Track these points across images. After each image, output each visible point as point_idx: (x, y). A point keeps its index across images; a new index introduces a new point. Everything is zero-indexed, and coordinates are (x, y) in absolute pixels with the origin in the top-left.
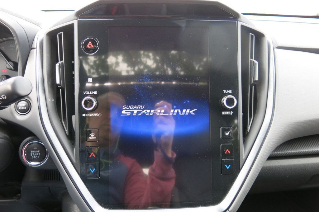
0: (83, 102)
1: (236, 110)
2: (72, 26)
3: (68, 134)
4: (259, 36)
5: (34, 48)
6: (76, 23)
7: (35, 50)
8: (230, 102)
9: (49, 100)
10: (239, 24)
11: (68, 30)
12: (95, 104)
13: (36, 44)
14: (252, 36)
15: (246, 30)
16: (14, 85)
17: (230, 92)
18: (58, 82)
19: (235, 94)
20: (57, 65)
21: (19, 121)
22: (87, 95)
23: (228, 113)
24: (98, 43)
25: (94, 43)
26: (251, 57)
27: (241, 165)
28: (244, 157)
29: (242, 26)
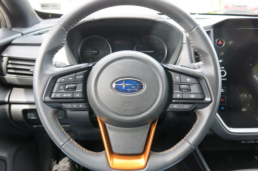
2: (209, 32)
5: (184, 43)
7: (185, 45)
13: (185, 41)
25: (222, 41)
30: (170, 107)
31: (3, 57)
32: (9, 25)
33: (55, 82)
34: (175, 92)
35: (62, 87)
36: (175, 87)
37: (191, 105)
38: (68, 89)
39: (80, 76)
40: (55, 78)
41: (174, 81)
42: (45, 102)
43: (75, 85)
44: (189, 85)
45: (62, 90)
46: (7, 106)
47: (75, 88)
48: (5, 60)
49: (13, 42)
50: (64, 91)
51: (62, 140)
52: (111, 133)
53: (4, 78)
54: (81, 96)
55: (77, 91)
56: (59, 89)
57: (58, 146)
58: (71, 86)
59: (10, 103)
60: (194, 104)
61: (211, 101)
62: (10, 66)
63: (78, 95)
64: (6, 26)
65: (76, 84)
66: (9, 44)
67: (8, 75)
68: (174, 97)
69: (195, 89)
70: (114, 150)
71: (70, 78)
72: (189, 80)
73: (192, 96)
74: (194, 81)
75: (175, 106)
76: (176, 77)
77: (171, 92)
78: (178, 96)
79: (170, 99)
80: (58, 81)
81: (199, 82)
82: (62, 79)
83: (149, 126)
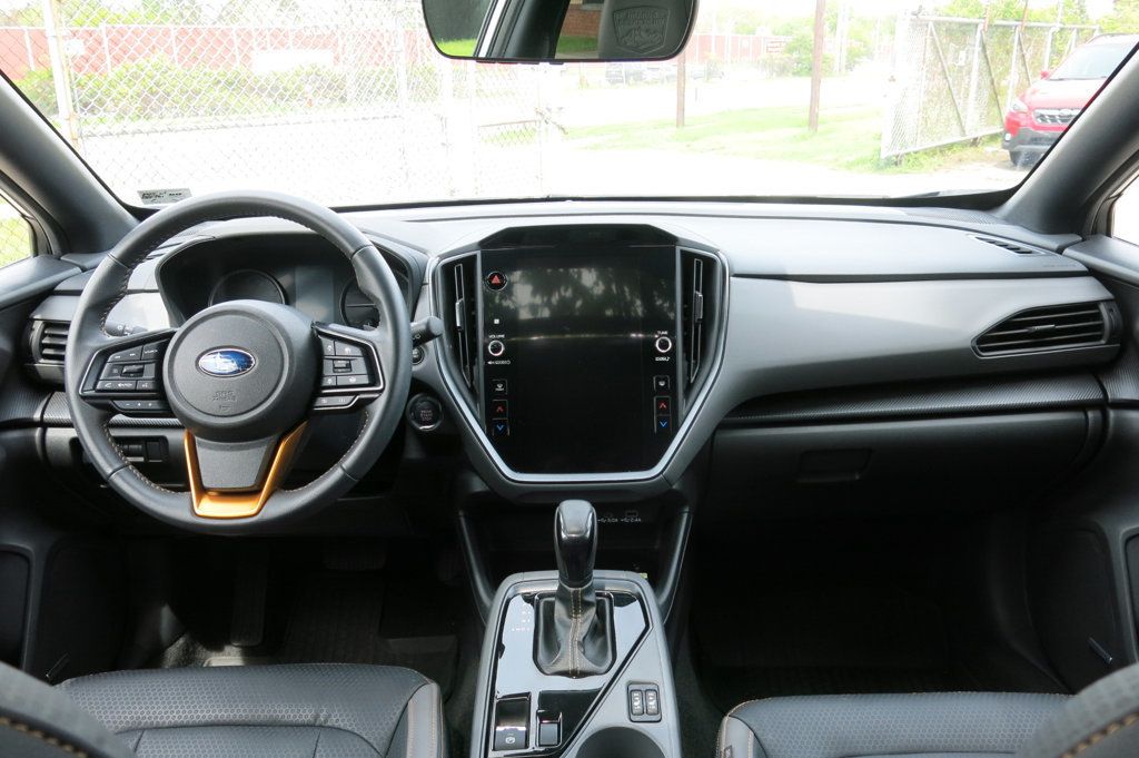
0: (490, 347)
1: (672, 353)
2: (475, 256)
3: (469, 386)
4: (709, 264)
5: (425, 285)
6: (478, 253)
7: (427, 287)
8: (664, 345)
9: (447, 346)
10: (678, 249)
11: (469, 262)
12: (503, 349)
13: (428, 279)
14: (698, 264)
15: (688, 257)
16: (428, 325)
17: (666, 333)
18: (458, 325)
19: (672, 334)
20: (457, 304)
22: (492, 339)
23: (663, 359)
24: (505, 277)
25: (501, 277)
26: (698, 289)
27: (680, 421)
28: (684, 413)
29: (682, 251)
30: (317, 404)
31: (34, 320)
32: (55, 247)
33: (105, 362)
34: (325, 373)
35: (115, 371)
36: (328, 366)
37: (349, 398)
38: (128, 373)
39: (151, 350)
40: (105, 353)
41: (326, 353)
42: (84, 398)
43: (141, 367)
44: (350, 360)
45: (116, 375)
46: (37, 432)
47: (141, 372)
48: (38, 326)
49: (58, 288)
50: (119, 377)
51: (111, 465)
52: (200, 451)
53: (34, 367)
54: (151, 387)
55: (144, 377)
56: (111, 373)
57: (104, 477)
58: (134, 368)
59: (45, 425)
60: (357, 394)
61: (383, 389)
62: (46, 341)
63: (145, 386)
64: (49, 252)
65: (144, 364)
66: (50, 292)
67: (42, 361)
68: (324, 384)
69: (360, 365)
70: (206, 484)
71: (132, 353)
72: (348, 350)
73: (353, 380)
74: (357, 351)
75: (324, 401)
76: (329, 346)
77: (319, 375)
78: (329, 381)
79: (317, 389)
80: (110, 360)
81: (367, 353)
82: (116, 356)
83: (273, 439)
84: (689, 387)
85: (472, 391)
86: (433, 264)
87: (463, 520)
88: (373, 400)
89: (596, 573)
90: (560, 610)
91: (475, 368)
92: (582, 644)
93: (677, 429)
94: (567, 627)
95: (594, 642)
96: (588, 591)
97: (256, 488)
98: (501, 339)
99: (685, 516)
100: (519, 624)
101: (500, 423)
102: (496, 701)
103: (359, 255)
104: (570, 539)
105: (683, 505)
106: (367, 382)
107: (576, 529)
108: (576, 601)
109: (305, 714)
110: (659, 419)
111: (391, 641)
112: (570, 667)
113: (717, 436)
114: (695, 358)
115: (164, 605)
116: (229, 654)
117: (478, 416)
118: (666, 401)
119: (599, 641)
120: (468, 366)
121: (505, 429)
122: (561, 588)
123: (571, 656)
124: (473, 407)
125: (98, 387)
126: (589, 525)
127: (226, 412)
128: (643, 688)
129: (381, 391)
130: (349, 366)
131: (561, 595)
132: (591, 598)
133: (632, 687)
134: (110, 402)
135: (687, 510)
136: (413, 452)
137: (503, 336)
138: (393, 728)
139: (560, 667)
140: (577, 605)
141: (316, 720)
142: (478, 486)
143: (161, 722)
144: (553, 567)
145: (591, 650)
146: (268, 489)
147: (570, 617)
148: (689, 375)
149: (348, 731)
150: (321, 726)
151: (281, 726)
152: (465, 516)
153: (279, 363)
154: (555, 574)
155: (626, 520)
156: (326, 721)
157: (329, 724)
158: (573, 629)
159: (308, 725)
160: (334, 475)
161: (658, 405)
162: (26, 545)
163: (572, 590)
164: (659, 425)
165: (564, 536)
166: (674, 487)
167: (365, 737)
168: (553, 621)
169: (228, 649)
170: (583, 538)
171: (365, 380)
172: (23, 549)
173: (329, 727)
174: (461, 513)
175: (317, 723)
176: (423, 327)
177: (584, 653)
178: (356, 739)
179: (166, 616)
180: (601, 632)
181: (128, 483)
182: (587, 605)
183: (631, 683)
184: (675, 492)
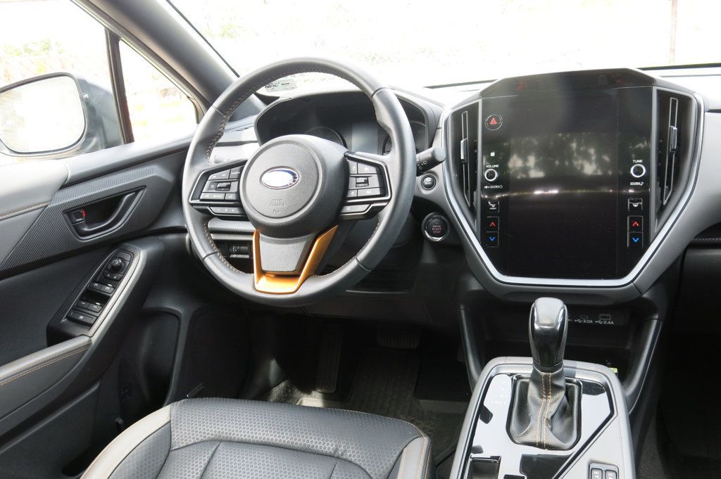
0: (485, 175)
1: (646, 179)
2: (477, 105)
3: (469, 206)
4: (684, 102)
5: (440, 128)
6: (480, 101)
7: (440, 130)
8: (638, 171)
9: (453, 175)
10: (655, 89)
11: (472, 109)
12: (496, 175)
13: (442, 124)
14: (674, 102)
15: (664, 96)
16: (433, 154)
17: (641, 161)
18: (462, 158)
19: (646, 163)
20: (462, 142)
21: (425, 195)
22: (488, 168)
23: (637, 184)
24: (501, 119)
25: (497, 120)
26: (673, 124)
27: (652, 238)
28: (656, 231)
29: (659, 91)
30: (344, 211)
33: (207, 180)
34: (350, 187)
35: (213, 186)
36: (352, 181)
37: (366, 206)
38: (220, 188)
39: (234, 173)
40: (207, 174)
41: (351, 172)
42: (192, 205)
43: (229, 184)
44: (367, 177)
45: (212, 189)
47: (229, 187)
50: (215, 191)
51: (205, 252)
52: (261, 242)
54: (234, 198)
55: (230, 191)
56: (209, 188)
58: (224, 185)
60: (370, 203)
61: (390, 199)
63: (231, 197)
65: (231, 182)
68: (349, 196)
69: (374, 181)
70: (264, 267)
71: (224, 174)
72: (367, 169)
73: (369, 192)
74: (373, 170)
75: (348, 209)
76: (353, 167)
77: (346, 188)
78: (352, 194)
79: (344, 200)
80: (209, 179)
81: (381, 171)
82: (213, 177)
83: (310, 236)
84: (661, 209)
85: (472, 210)
86: (446, 114)
87: (463, 312)
88: (383, 207)
89: (567, 363)
90: (533, 391)
91: (475, 193)
92: (551, 421)
93: (648, 245)
94: (537, 404)
95: (562, 422)
96: (558, 377)
97: (297, 273)
98: (495, 168)
99: (655, 323)
100: (498, 397)
101: (492, 235)
102: (470, 460)
103: (377, 94)
104: (543, 330)
105: (654, 312)
106: (379, 193)
107: (548, 322)
108: (546, 383)
109: (328, 446)
110: (631, 236)
111: (421, 401)
112: (537, 440)
113: (687, 255)
114: (669, 184)
115: (271, 359)
116: (315, 397)
117: (476, 230)
118: (639, 221)
119: (567, 421)
120: (469, 191)
121: (496, 240)
122: (535, 372)
123: (539, 430)
124: (472, 224)
125: (201, 198)
126: (560, 320)
127: (277, 215)
128: (604, 468)
129: (389, 201)
130: (367, 182)
131: (535, 378)
132: (561, 383)
133: (593, 466)
134: (208, 208)
135: (657, 317)
136: (428, 258)
137: (497, 166)
138: (390, 468)
139: (529, 438)
140: (548, 388)
141: (335, 452)
142: (474, 285)
143: (233, 437)
144: (527, 354)
145: (559, 427)
146: (305, 274)
147: (542, 397)
148: (662, 199)
149: (357, 465)
150: (338, 458)
151: (311, 453)
152: (466, 310)
153: (316, 178)
154: (530, 360)
155: (599, 322)
156: (342, 454)
157: (344, 457)
158: (544, 407)
159: (330, 456)
160: (352, 265)
161: (631, 224)
162: (179, 309)
163: (543, 374)
164: (631, 240)
165: (536, 327)
166: (645, 296)
167: (369, 472)
168: (526, 398)
169: (314, 393)
170: (554, 330)
171: (377, 192)
172: (176, 311)
173: (345, 460)
174: (462, 307)
175: (336, 455)
176: (430, 155)
177: (552, 430)
178: (361, 472)
179: (273, 366)
180: (569, 413)
181: (215, 265)
182: (558, 388)
183: (592, 462)
184: (645, 300)
